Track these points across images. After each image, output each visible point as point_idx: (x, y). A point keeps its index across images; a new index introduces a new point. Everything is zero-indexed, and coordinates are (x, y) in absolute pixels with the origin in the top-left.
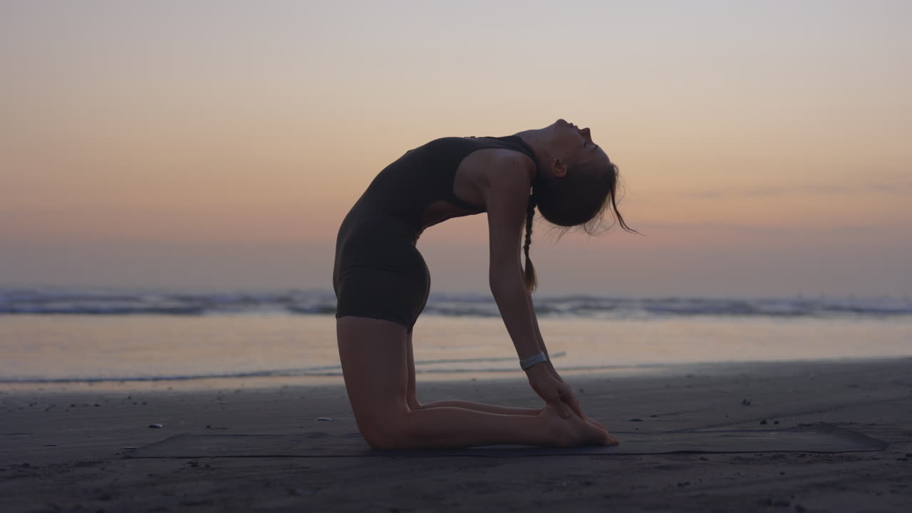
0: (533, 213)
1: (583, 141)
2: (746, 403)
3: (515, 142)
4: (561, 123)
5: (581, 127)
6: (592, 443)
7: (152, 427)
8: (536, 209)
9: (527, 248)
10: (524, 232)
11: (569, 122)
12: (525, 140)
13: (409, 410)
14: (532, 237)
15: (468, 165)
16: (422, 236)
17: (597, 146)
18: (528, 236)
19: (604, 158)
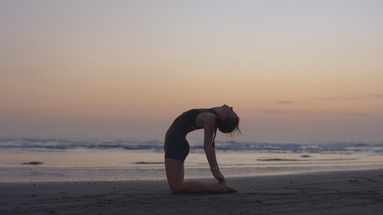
0: (217, 129)
1: (230, 111)
2: (291, 183)
3: (212, 110)
4: (225, 106)
5: (230, 107)
6: (231, 191)
7: (115, 188)
8: (218, 128)
9: (214, 139)
10: (214, 134)
11: (227, 105)
12: (215, 110)
13: (183, 183)
14: (216, 136)
15: (199, 117)
16: (187, 135)
17: (234, 112)
18: (215, 136)
19: (236, 115)
